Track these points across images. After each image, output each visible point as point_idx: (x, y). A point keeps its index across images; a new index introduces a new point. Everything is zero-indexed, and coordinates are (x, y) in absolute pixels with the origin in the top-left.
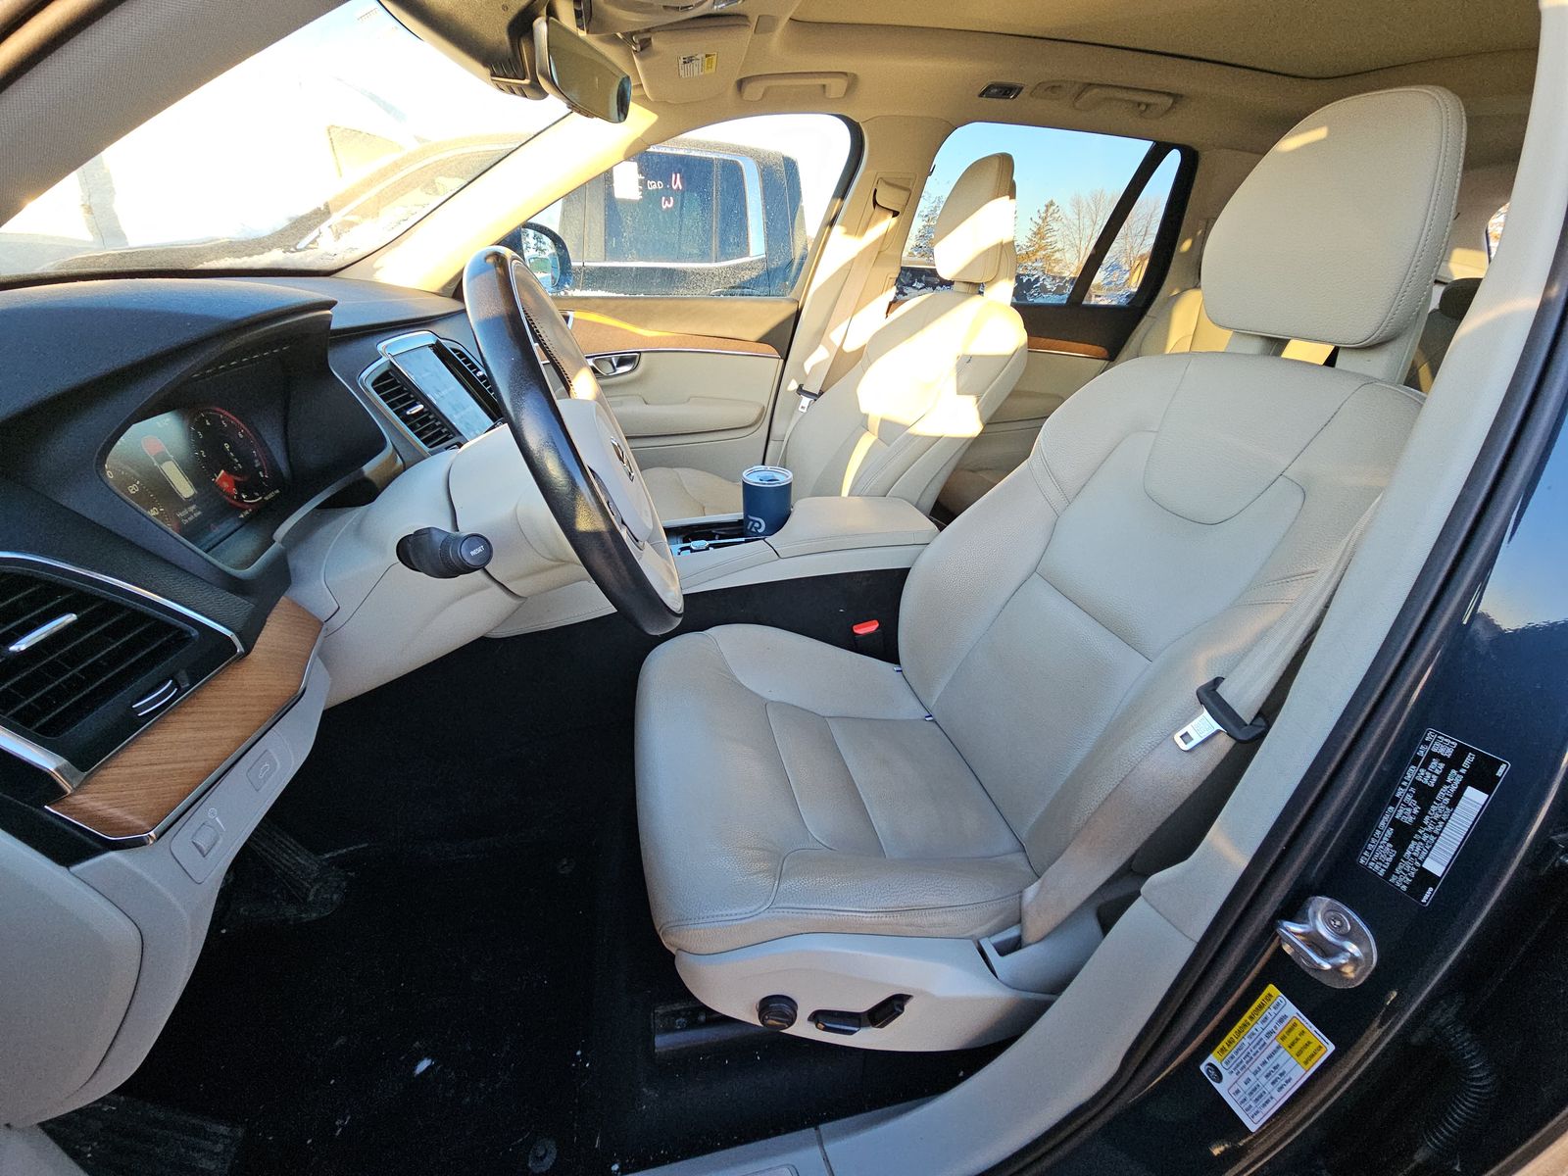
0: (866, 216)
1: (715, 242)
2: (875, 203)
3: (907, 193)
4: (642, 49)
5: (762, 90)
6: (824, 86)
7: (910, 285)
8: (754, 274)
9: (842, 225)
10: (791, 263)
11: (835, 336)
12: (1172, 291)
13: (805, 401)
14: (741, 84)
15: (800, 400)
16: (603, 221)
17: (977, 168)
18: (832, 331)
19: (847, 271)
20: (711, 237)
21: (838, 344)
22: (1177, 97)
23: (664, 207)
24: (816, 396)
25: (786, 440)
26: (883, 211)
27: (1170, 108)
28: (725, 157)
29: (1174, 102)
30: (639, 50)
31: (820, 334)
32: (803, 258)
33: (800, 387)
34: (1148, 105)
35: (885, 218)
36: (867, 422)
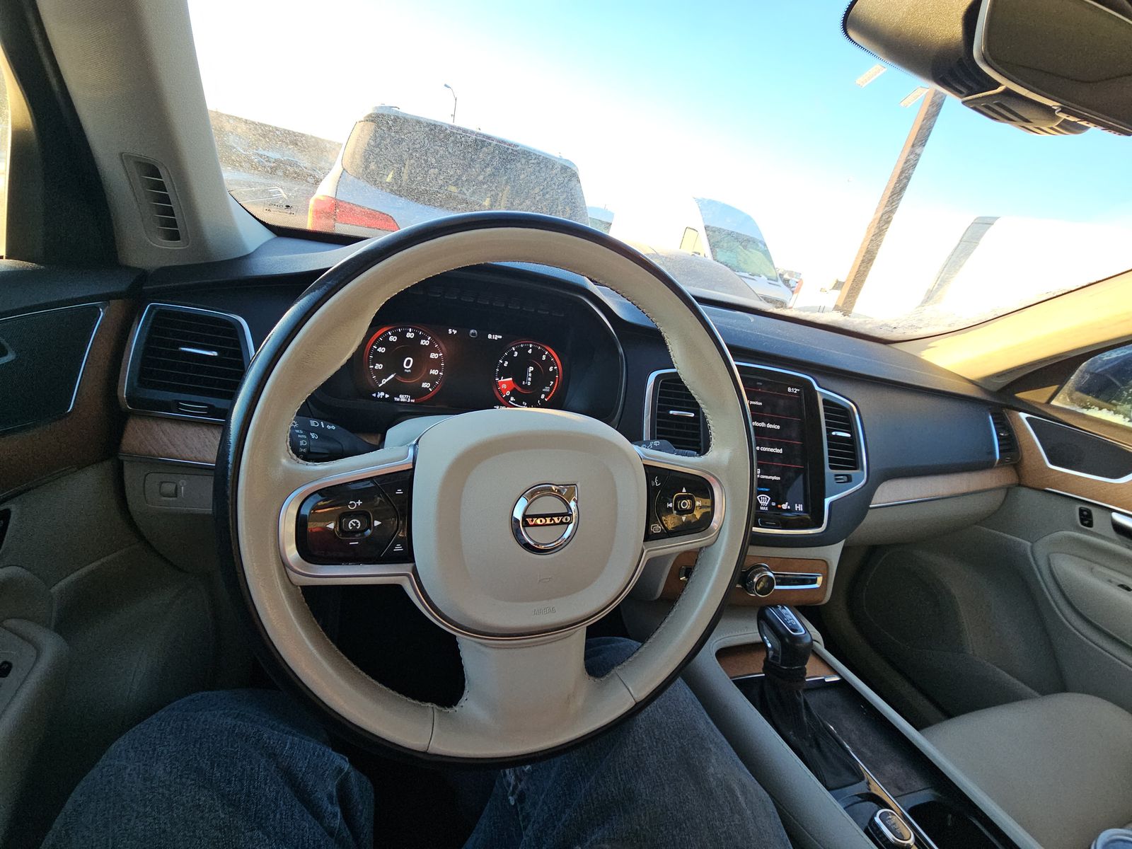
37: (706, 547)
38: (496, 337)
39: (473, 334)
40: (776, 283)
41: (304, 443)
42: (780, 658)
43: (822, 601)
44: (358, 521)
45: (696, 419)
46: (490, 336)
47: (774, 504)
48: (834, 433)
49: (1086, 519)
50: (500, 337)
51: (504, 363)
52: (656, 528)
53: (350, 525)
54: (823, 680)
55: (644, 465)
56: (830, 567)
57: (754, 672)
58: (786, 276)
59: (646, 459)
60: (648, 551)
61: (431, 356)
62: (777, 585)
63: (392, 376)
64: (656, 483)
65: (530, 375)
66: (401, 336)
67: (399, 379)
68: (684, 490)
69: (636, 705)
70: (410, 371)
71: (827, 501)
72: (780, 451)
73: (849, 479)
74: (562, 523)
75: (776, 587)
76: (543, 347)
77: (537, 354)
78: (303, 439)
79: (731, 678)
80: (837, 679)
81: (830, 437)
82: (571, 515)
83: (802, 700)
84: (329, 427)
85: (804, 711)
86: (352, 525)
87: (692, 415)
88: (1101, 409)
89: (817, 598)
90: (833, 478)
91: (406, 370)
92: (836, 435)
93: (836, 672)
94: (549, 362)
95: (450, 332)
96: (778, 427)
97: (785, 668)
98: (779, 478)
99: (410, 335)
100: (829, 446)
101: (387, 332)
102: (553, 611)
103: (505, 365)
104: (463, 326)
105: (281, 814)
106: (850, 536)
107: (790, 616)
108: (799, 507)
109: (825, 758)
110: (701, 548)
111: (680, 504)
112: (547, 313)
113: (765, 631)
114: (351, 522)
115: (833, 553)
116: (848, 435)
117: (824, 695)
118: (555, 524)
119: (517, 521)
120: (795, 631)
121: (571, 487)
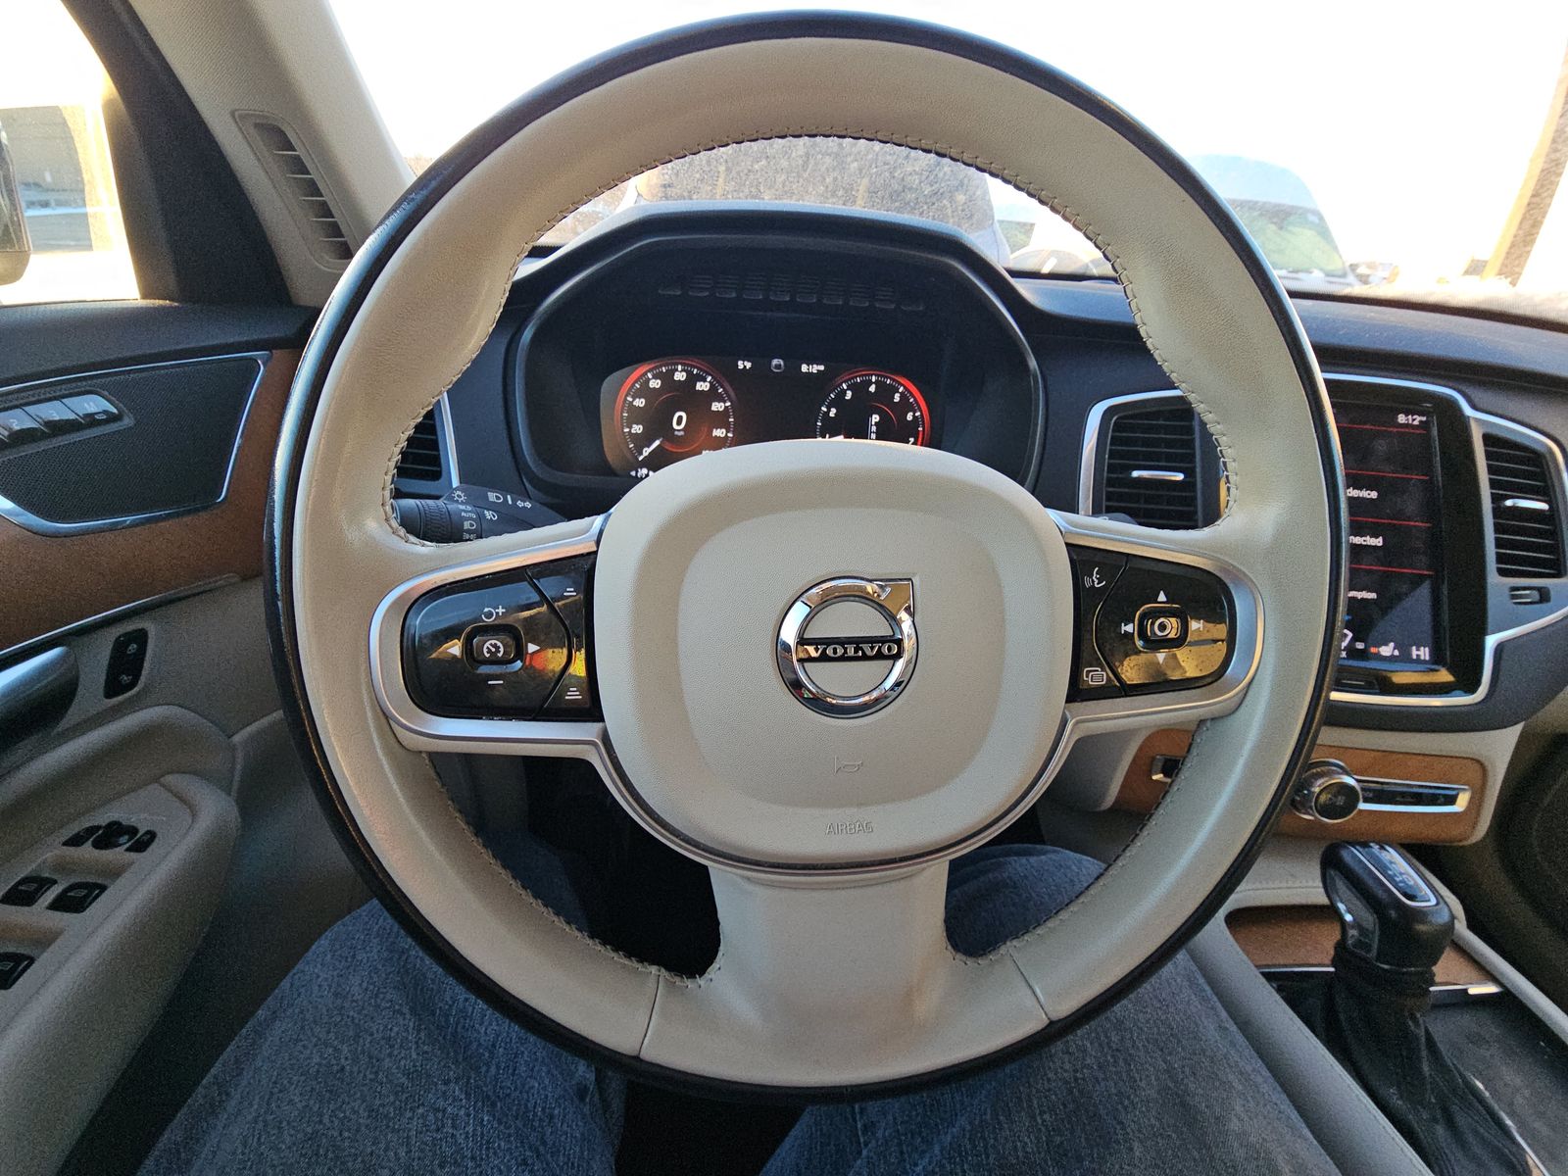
37: (1212, 719)
38: (815, 368)
39: (778, 367)
40: (1342, 280)
41: (472, 525)
42: (1375, 946)
43: (1465, 839)
44: (499, 644)
45: (1187, 485)
46: (804, 368)
47: (1360, 646)
48: (1509, 503)
50: (822, 368)
51: (829, 411)
52: (1095, 677)
53: (485, 650)
54: (1466, 990)
55: (1067, 544)
56: (1490, 774)
57: (1311, 961)
58: (1362, 270)
59: (1071, 533)
60: (1077, 723)
61: (714, 408)
62: (1366, 800)
63: (657, 443)
64: (1095, 581)
65: (874, 429)
66: (667, 378)
67: (668, 446)
68: (1162, 597)
69: (1048, 1025)
70: (682, 433)
71: (1491, 641)
72: (1378, 542)
73: (1544, 596)
74: (880, 656)
75: (1362, 806)
76: (894, 380)
77: (885, 391)
78: (470, 519)
79: (1256, 966)
80: (1491, 989)
81: (1499, 512)
82: (899, 642)
83: (1423, 1033)
84: (520, 504)
85: (1424, 1053)
86: (489, 651)
87: (1180, 477)
89: (1455, 832)
90: (1507, 592)
91: (676, 433)
92: (1514, 508)
93: (1491, 976)
94: (905, 405)
95: (741, 366)
96: (1374, 495)
97: (1386, 967)
98: (1373, 596)
99: (680, 376)
100: (1498, 528)
101: (646, 373)
102: (867, 828)
103: (832, 414)
104: (760, 356)
105: (498, 1067)
106: (1539, 714)
107: (1400, 867)
108: (1421, 653)
109: (1463, 1144)
110: (1202, 722)
111: (1153, 624)
112: (893, 306)
113: (1341, 892)
114: (487, 644)
115: (1499, 747)
116: (1543, 506)
117: (1466, 1020)
118: (865, 658)
119: (787, 648)
120: (1411, 898)
121: (900, 583)
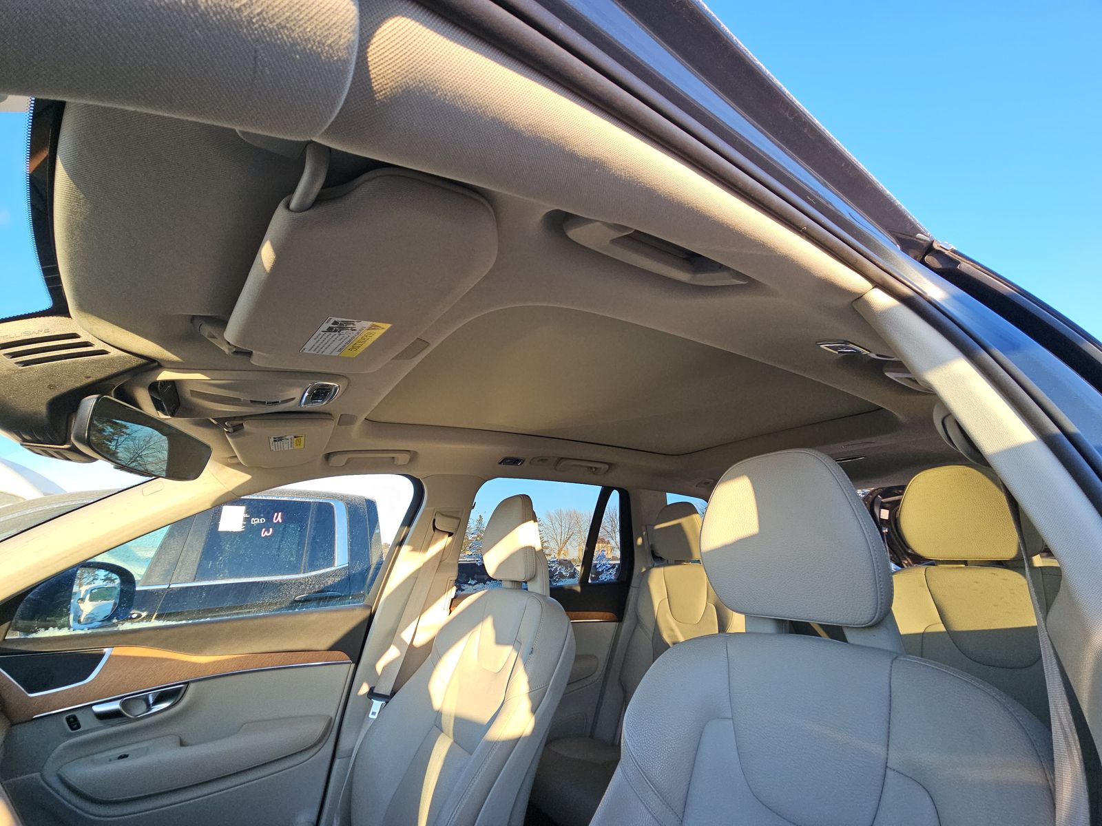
0: (428, 538)
1: (305, 559)
2: (435, 528)
3: (457, 521)
4: (234, 431)
5: (346, 459)
6: (393, 458)
7: (466, 583)
8: (337, 579)
9: (409, 544)
10: (369, 568)
11: (406, 636)
12: (641, 570)
13: (377, 705)
14: (328, 456)
15: (370, 705)
16: (201, 550)
17: (506, 504)
18: (403, 630)
19: (414, 577)
20: (302, 554)
21: (409, 642)
22: (610, 465)
23: (263, 536)
24: (387, 698)
25: (354, 755)
26: (441, 534)
27: (607, 471)
28: (321, 501)
29: (610, 467)
30: (231, 430)
31: (391, 636)
32: (379, 564)
33: (371, 690)
34: (596, 468)
35: (443, 538)
36: (440, 723)
49: (73, 723)
88: (47, 629)
